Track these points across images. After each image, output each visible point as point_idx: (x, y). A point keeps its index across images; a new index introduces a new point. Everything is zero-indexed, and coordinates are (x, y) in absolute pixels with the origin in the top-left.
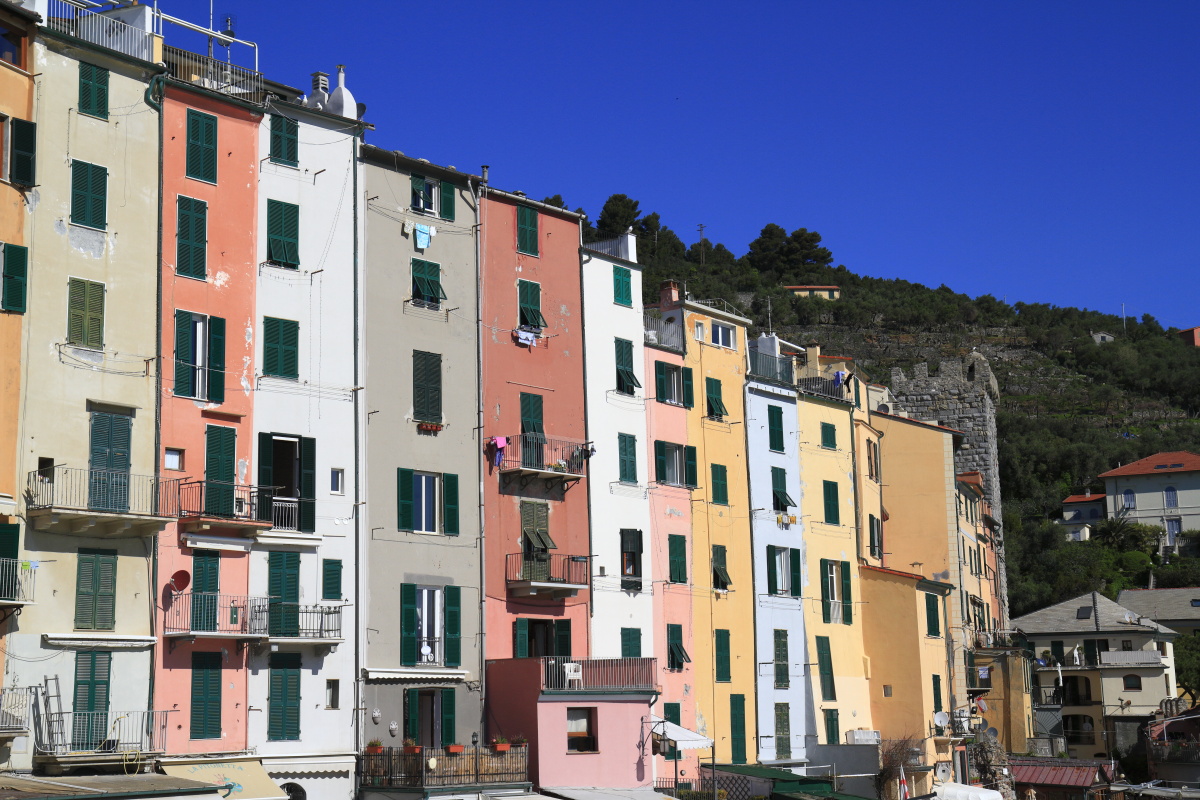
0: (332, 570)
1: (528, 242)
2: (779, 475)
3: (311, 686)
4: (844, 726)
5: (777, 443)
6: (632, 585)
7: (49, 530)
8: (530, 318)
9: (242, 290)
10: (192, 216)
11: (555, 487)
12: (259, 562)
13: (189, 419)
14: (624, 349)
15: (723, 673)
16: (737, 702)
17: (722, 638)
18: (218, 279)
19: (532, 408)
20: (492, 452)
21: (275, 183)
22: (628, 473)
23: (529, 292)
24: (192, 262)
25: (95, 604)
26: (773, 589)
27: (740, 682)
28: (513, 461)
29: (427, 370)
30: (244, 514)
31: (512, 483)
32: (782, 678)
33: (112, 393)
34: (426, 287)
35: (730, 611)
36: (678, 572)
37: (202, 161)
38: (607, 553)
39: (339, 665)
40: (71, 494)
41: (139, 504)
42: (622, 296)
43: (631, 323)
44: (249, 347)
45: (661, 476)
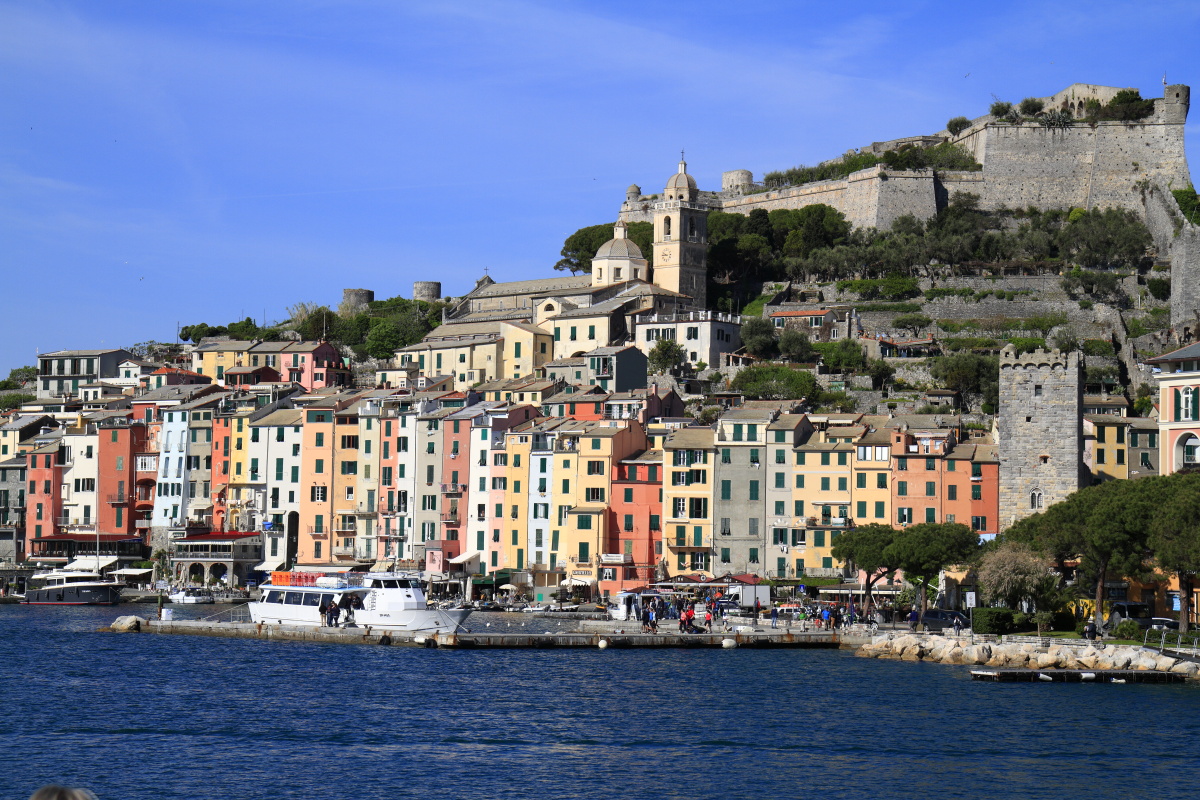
0: (410, 520)
1: (456, 430)
2: (543, 482)
3: (405, 545)
4: (559, 560)
5: (543, 469)
6: (481, 519)
7: (362, 516)
8: (456, 451)
9: (396, 459)
10: (386, 444)
11: (459, 495)
12: (398, 518)
13: (385, 489)
14: (483, 453)
15: (515, 542)
16: (520, 552)
17: (515, 533)
18: (391, 458)
19: (455, 474)
20: (444, 487)
21: (402, 433)
22: (482, 488)
23: (456, 443)
24: (386, 456)
25: (369, 531)
26: (536, 516)
27: (521, 544)
28: (450, 489)
29: (431, 469)
30: (396, 510)
31: (449, 495)
32: (539, 543)
33: (371, 488)
34: (431, 449)
35: (517, 524)
36: (499, 513)
37: (388, 433)
38: (473, 511)
39: (409, 542)
40: (364, 509)
41: (376, 510)
42: (484, 437)
43: (487, 445)
44: (396, 471)
45: (494, 487)
